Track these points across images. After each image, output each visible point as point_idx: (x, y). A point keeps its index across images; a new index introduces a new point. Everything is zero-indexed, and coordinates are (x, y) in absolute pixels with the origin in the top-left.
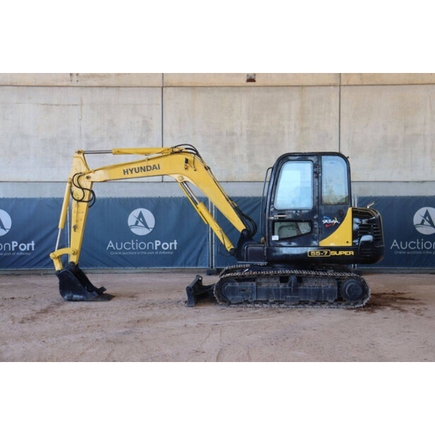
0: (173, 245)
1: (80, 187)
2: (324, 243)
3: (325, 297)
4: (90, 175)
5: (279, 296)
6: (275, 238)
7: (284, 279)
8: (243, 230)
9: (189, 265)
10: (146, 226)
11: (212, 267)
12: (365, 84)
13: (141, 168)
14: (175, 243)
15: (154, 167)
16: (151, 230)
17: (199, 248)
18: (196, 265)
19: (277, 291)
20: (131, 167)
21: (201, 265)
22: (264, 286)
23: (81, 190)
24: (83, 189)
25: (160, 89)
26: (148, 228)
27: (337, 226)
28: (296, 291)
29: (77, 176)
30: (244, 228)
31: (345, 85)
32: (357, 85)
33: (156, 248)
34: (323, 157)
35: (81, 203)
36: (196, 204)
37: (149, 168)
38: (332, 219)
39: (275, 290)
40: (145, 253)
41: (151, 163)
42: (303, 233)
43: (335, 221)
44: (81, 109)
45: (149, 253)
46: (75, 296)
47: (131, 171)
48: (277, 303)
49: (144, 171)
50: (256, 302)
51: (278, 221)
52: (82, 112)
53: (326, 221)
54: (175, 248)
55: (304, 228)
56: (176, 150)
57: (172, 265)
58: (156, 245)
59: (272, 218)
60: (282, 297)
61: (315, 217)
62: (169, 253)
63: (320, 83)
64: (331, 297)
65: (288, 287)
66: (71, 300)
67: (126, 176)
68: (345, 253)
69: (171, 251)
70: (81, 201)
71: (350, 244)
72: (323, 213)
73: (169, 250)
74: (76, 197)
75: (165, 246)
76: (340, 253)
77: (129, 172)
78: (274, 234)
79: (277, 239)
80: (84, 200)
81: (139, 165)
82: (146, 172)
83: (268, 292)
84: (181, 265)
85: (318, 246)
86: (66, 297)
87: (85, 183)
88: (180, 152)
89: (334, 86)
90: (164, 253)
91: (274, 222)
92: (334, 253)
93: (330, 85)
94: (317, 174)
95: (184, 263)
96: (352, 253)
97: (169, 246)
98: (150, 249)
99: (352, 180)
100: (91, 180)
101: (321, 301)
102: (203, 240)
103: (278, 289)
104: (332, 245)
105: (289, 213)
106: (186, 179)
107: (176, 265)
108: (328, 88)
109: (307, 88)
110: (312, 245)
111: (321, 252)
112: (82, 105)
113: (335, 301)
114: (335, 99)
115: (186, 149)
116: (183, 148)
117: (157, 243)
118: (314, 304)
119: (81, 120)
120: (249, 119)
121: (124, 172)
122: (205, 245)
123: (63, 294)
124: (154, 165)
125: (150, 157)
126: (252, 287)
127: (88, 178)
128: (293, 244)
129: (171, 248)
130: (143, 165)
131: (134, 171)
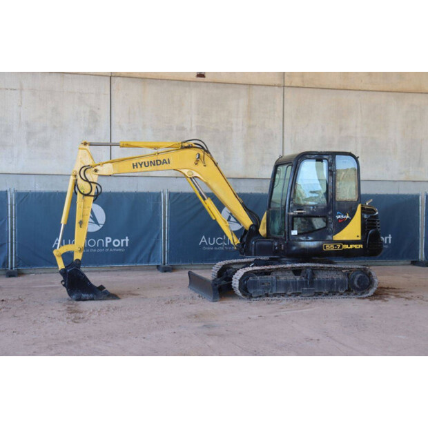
0: (125, 242)
1: (87, 181)
2: (338, 237)
3: (337, 288)
4: (98, 168)
5: (296, 289)
6: (294, 232)
7: (297, 272)
8: (251, 226)
9: (141, 262)
10: (96, 222)
11: (164, 264)
12: (306, 86)
13: (151, 162)
14: (127, 240)
15: (164, 162)
16: (101, 226)
17: (151, 245)
18: (148, 262)
19: (294, 283)
20: (141, 160)
21: (154, 261)
22: (282, 279)
23: (87, 184)
24: (90, 183)
25: (109, 78)
26: (99, 225)
27: (348, 221)
28: (312, 283)
29: (84, 169)
30: (251, 223)
31: (289, 87)
32: (298, 87)
33: (107, 246)
34: (337, 156)
35: (87, 198)
36: (204, 199)
37: (159, 163)
38: (345, 214)
39: (293, 282)
40: (95, 250)
41: (161, 157)
42: (317, 228)
43: (348, 217)
44: (21, 94)
45: (99, 250)
46: (84, 296)
47: (141, 165)
48: (293, 295)
49: (154, 165)
50: (275, 295)
51: (297, 216)
52: (21, 97)
53: (339, 217)
54: (127, 245)
55: (318, 223)
56: (186, 145)
57: (123, 263)
58: (107, 242)
59: (292, 213)
60: (299, 289)
61: (330, 213)
62: (120, 250)
63: (266, 83)
64: (342, 288)
65: (304, 279)
66: (79, 299)
67: (136, 169)
68: (356, 246)
69: (122, 248)
70: (88, 195)
71: (359, 238)
72: (337, 208)
73: (120, 247)
74: (82, 191)
75: (116, 243)
76: (351, 246)
77: (139, 166)
78: (293, 229)
79: (296, 234)
80: (91, 194)
81: (149, 159)
82: (156, 166)
83: (286, 285)
84: (133, 263)
85: (332, 240)
86: (74, 297)
87: (92, 177)
88: (189, 147)
89: (279, 86)
90: (114, 250)
91: (293, 217)
92: (345, 247)
93: (275, 86)
94: (332, 172)
95: (136, 261)
96: (361, 246)
97: (121, 243)
98: (101, 246)
99: (361, 179)
100: (99, 173)
101: (332, 292)
102: (156, 237)
103: (296, 282)
104: (344, 238)
105: (307, 209)
106: (196, 174)
107: (127, 263)
108: (273, 88)
109: (254, 87)
110: (327, 239)
111: (335, 246)
112: (21, 90)
113: (346, 291)
114: (279, 100)
115: (195, 144)
116: (191, 143)
117: (108, 240)
118: (326, 295)
119: (20, 106)
120: (198, 114)
121: (134, 166)
122: (157, 241)
123: (70, 294)
124: (164, 160)
125: (160, 151)
126: (272, 281)
127: (96, 171)
128: (310, 238)
129: (122, 245)
130: (153, 159)
131: (143, 165)
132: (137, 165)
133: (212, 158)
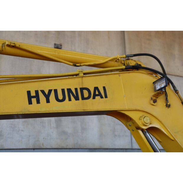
13: (69, 90)
15: (97, 93)
20: (46, 86)
41: (91, 83)
47: (47, 97)
49: (77, 98)
77: (42, 98)
88: (137, 68)
121: (30, 97)
124: (96, 89)
130: (73, 84)
131: (52, 97)
132: (37, 96)
133: (176, 91)
